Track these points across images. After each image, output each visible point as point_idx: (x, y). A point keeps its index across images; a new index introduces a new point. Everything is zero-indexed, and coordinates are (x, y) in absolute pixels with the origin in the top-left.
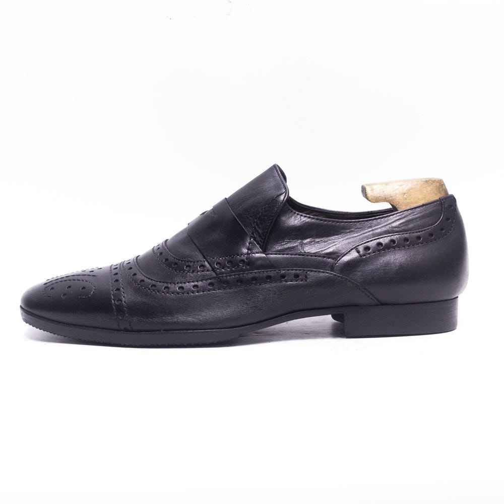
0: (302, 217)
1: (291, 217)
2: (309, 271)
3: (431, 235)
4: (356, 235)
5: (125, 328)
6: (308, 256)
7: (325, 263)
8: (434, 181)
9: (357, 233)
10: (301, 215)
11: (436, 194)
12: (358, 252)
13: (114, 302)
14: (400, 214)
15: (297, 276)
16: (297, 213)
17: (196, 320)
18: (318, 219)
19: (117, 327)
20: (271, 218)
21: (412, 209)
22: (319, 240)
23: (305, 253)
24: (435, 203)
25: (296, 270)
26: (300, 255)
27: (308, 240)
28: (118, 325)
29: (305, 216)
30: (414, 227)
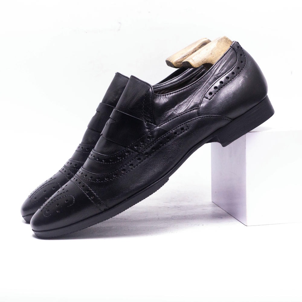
0: (167, 96)
1: (160, 99)
2: (187, 122)
3: (238, 68)
4: (200, 89)
5: (104, 209)
6: (182, 115)
7: (192, 114)
8: (222, 39)
9: (200, 88)
10: (165, 95)
11: (227, 45)
12: (207, 98)
13: (90, 198)
14: (216, 66)
15: (182, 129)
16: (162, 95)
17: (142, 183)
18: (175, 92)
19: (100, 211)
20: (151, 105)
21: (220, 60)
22: (182, 103)
23: (179, 114)
24: (230, 50)
25: (180, 126)
26: (177, 117)
27: (176, 106)
28: (100, 210)
29: (168, 95)
30: (227, 69)
